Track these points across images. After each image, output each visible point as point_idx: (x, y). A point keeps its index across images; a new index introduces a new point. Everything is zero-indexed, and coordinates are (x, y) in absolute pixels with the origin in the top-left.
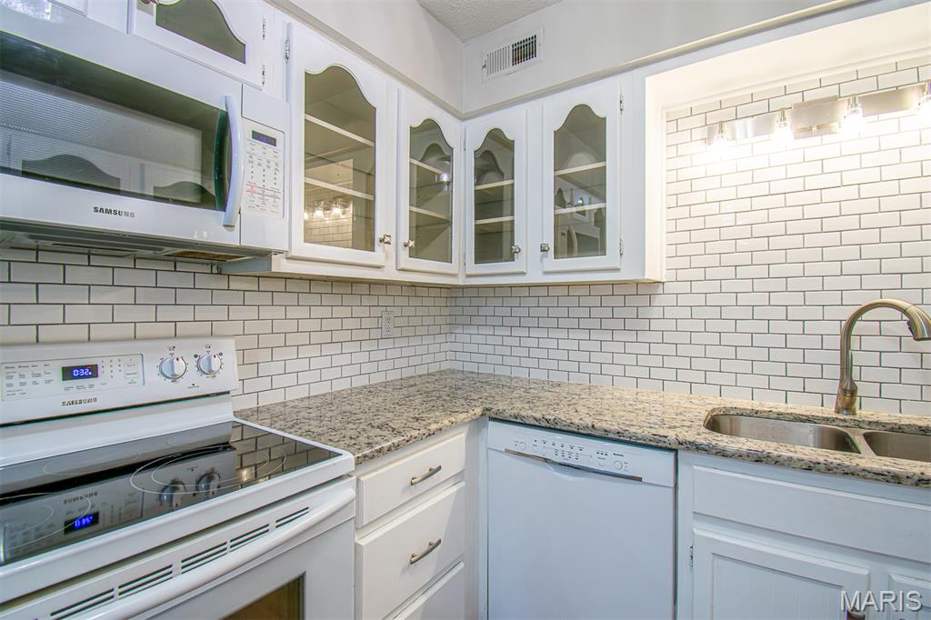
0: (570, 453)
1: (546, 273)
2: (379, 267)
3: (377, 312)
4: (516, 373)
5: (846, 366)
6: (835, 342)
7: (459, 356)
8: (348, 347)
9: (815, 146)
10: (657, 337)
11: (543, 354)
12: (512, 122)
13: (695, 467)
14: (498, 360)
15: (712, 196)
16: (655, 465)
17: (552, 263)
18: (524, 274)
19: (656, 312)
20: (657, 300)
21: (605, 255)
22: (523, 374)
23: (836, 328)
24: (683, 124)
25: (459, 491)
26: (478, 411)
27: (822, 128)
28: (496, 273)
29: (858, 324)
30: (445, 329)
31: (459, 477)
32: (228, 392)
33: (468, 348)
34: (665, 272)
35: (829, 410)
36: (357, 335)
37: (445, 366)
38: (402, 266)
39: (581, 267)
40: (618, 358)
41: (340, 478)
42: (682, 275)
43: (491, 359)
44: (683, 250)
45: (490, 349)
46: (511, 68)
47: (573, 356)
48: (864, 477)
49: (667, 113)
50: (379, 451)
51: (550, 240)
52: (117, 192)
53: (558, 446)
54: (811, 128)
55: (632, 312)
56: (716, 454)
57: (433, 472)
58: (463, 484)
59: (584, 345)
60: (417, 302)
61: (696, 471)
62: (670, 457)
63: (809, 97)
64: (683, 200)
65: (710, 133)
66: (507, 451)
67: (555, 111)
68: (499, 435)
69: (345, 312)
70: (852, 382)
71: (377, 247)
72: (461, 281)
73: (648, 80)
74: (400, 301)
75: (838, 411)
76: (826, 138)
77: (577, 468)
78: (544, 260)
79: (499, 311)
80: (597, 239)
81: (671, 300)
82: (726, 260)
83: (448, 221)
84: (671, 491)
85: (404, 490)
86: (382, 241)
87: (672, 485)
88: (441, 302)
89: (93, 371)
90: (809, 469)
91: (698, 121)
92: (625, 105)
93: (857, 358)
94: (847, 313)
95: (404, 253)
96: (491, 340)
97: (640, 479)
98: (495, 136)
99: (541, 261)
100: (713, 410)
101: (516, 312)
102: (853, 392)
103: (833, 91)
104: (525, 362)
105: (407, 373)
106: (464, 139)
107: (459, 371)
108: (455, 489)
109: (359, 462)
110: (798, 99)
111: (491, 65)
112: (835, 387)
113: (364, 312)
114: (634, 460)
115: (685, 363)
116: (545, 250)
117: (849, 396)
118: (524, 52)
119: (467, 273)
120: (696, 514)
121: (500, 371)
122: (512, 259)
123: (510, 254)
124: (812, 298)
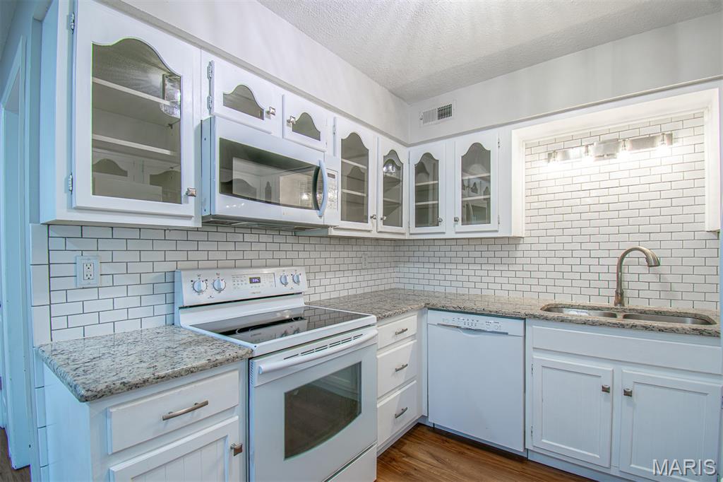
0: (472, 323)
1: (457, 233)
2: (369, 231)
3: (359, 254)
4: (437, 289)
5: (619, 281)
6: (614, 269)
7: (402, 280)
8: (346, 274)
9: (606, 164)
10: (519, 267)
11: (454, 278)
12: (437, 149)
13: (534, 327)
14: (427, 282)
15: (550, 190)
16: (515, 327)
17: (459, 225)
18: (444, 233)
19: (519, 254)
20: (520, 247)
21: (490, 223)
22: (442, 289)
23: (616, 261)
24: (535, 150)
25: (414, 344)
26: (423, 304)
27: (611, 155)
28: (427, 232)
29: (625, 260)
30: (393, 264)
31: (414, 336)
32: (301, 293)
33: (407, 275)
34: (524, 232)
35: (612, 305)
36: (351, 267)
37: (393, 286)
38: (380, 230)
39: (476, 230)
40: (497, 280)
41: (369, 326)
42: (534, 233)
43: (421, 282)
44: (534, 219)
45: (421, 276)
46: (437, 121)
47: (472, 279)
48: (609, 326)
49: (526, 144)
50: (384, 316)
51: (459, 215)
52: (279, 204)
53: (466, 320)
54: (603, 156)
55: (506, 254)
56: (543, 319)
57: (404, 331)
58: (416, 341)
59: (478, 273)
60: (379, 248)
61: (535, 328)
62: (522, 322)
63: (603, 138)
64: (534, 192)
65: (550, 155)
66: (438, 324)
67: (462, 146)
68: (434, 317)
69: (345, 254)
70: (621, 290)
71: (369, 221)
72: (407, 237)
73: (514, 132)
74: (370, 248)
75: (616, 304)
76: (612, 161)
77: (475, 330)
78: (456, 226)
79: (427, 254)
80: (485, 208)
81: (528, 247)
82: (558, 225)
83: (399, 204)
84: (522, 339)
85: (393, 337)
86: (371, 217)
87: (522, 335)
88: (391, 249)
89: (259, 280)
90: (585, 324)
91: (542, 149)
92: (501, 144)
93: (626, 277)
94: (620, 254)
95: (381, 223)
96: (422, 271)
97: (507, 334)
98: (428, 156)
99: (454, 226)
100: (548, 305)
101: (437, 254)
102: (622, 294)
103: (615, 136)
104: (442, 283)
105: (374, 289)
106: (409, 158)
107: (402, 289)
108: (412, 342)
109: (378, 319)
111: (426, 118)
113: (353, 254)
114: (504, 325)
115: (535, 281)
116: (456, 220)
117: (620, 296)
118: (445, 112)
119: (411, 232)
120: (534, 348)
121: (427, 288)
122: (438, 225)
123: (436, 222)
124: (603, 246)
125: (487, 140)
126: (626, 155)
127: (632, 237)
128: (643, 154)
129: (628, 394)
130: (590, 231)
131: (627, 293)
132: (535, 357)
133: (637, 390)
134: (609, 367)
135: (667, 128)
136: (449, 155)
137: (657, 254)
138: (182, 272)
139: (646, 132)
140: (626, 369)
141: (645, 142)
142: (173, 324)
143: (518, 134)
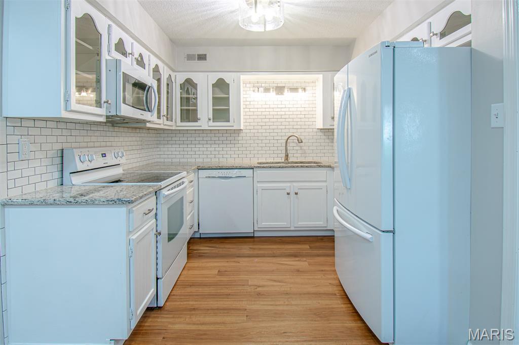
1: (208, 126)
5: (286, 150)
6: (284, 145)
7: (162, 156)
8: (135, 152)
9: (280, 97)
10: (240, 145)
12: (196, 78)
15: (256, 107)
16: (248, 173)
17: (211, 123)
18: (201, 126)
19: (240, 138)
20: (241, 135)
21: (229, 122)
23: (284, 141)
24: (248, 85)
26: (196, 167)
27: (281, 94)
28: (190, 125)
29: (288, 140)
34: (243, 127)
35: (283, 160)
36: (137, 148)
37: (156, 161)
38: (165, 123)
39: (221, 125)
40: (228, 152)
42: (248, 128)
44: (248, 121)
46: (197, 61)
49: (243, 82)
51: (211, 116)
54: (279, 93)
60: (150, 135)
61: (258, 172)
63: (279, 85)
67: (213, 78)
71: (161, 118)
72: (174, 128)
74: (146, 135)
75: (285, 160)
76: (282, 96)
79: (190, 139)
81: (245, 135)
82: (259, 124)
84: (252, 178)
86: (163, 116)
87: (252, 176)
88: (154, 135)
89: (105, 155)
92: (235, 81)
93: (289, 148)
94: (286, 138)
95: (166, 119)
96: (178, 149)
97: (245, 177)
98: (189, 82)
99: (208, 122)
102: (288, 156)
103: (284, 85)
107: (162, 162)
108: (193, 188)
110: (276, 85)
111: (189, 58)
112: (284, 155)
116: (210, 120)
117: (287, 156)
118: (202, 57)
119: (177, 125)
120: (258, 182)
121: (182, 160)
122: (197, 122)
123: (196, 120)
124: (279, 134)
125: (228, 77)
126: (287, 95)
127: (291, 131)
128: (294, 94)
129: (296, 194)
130: (274, 127)
131: (289, 155)
132: (258, 185)
133: (299, 192)
134: (289, 184)
135: (303, 85)
136: (204, 82)
137: (302, 138)
138: (74, 150)
139: (295, 85)
140: (295, 184)
141: (294, 89)
142: (62, 185)
143: (244, 77)
